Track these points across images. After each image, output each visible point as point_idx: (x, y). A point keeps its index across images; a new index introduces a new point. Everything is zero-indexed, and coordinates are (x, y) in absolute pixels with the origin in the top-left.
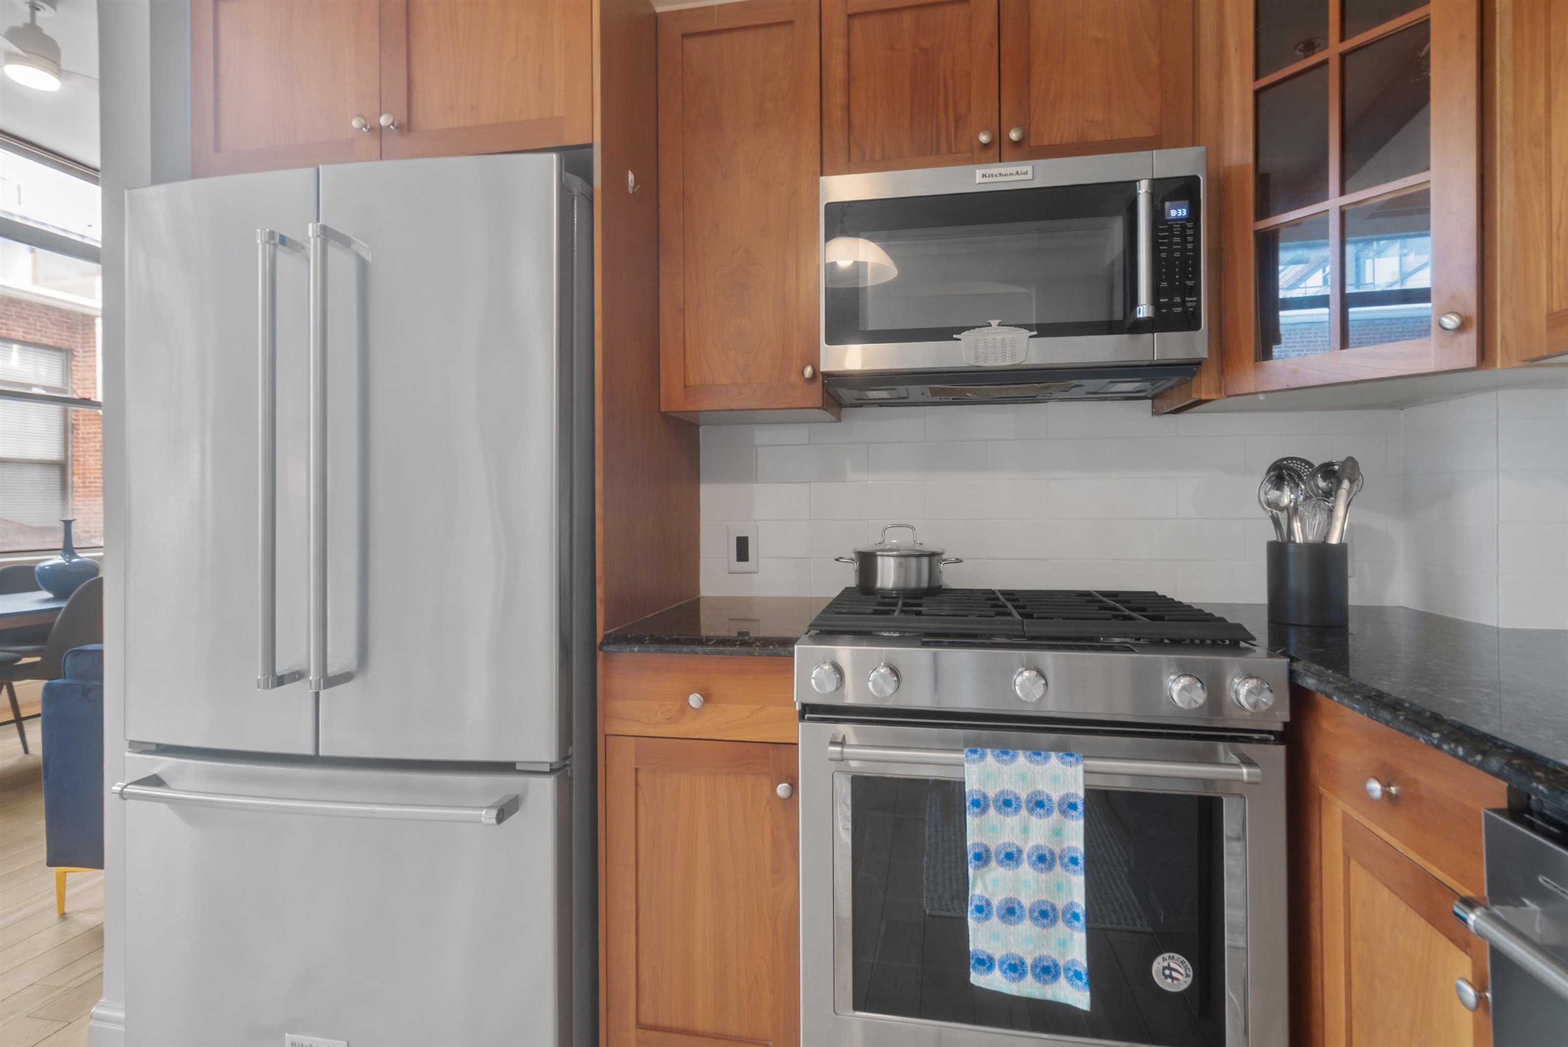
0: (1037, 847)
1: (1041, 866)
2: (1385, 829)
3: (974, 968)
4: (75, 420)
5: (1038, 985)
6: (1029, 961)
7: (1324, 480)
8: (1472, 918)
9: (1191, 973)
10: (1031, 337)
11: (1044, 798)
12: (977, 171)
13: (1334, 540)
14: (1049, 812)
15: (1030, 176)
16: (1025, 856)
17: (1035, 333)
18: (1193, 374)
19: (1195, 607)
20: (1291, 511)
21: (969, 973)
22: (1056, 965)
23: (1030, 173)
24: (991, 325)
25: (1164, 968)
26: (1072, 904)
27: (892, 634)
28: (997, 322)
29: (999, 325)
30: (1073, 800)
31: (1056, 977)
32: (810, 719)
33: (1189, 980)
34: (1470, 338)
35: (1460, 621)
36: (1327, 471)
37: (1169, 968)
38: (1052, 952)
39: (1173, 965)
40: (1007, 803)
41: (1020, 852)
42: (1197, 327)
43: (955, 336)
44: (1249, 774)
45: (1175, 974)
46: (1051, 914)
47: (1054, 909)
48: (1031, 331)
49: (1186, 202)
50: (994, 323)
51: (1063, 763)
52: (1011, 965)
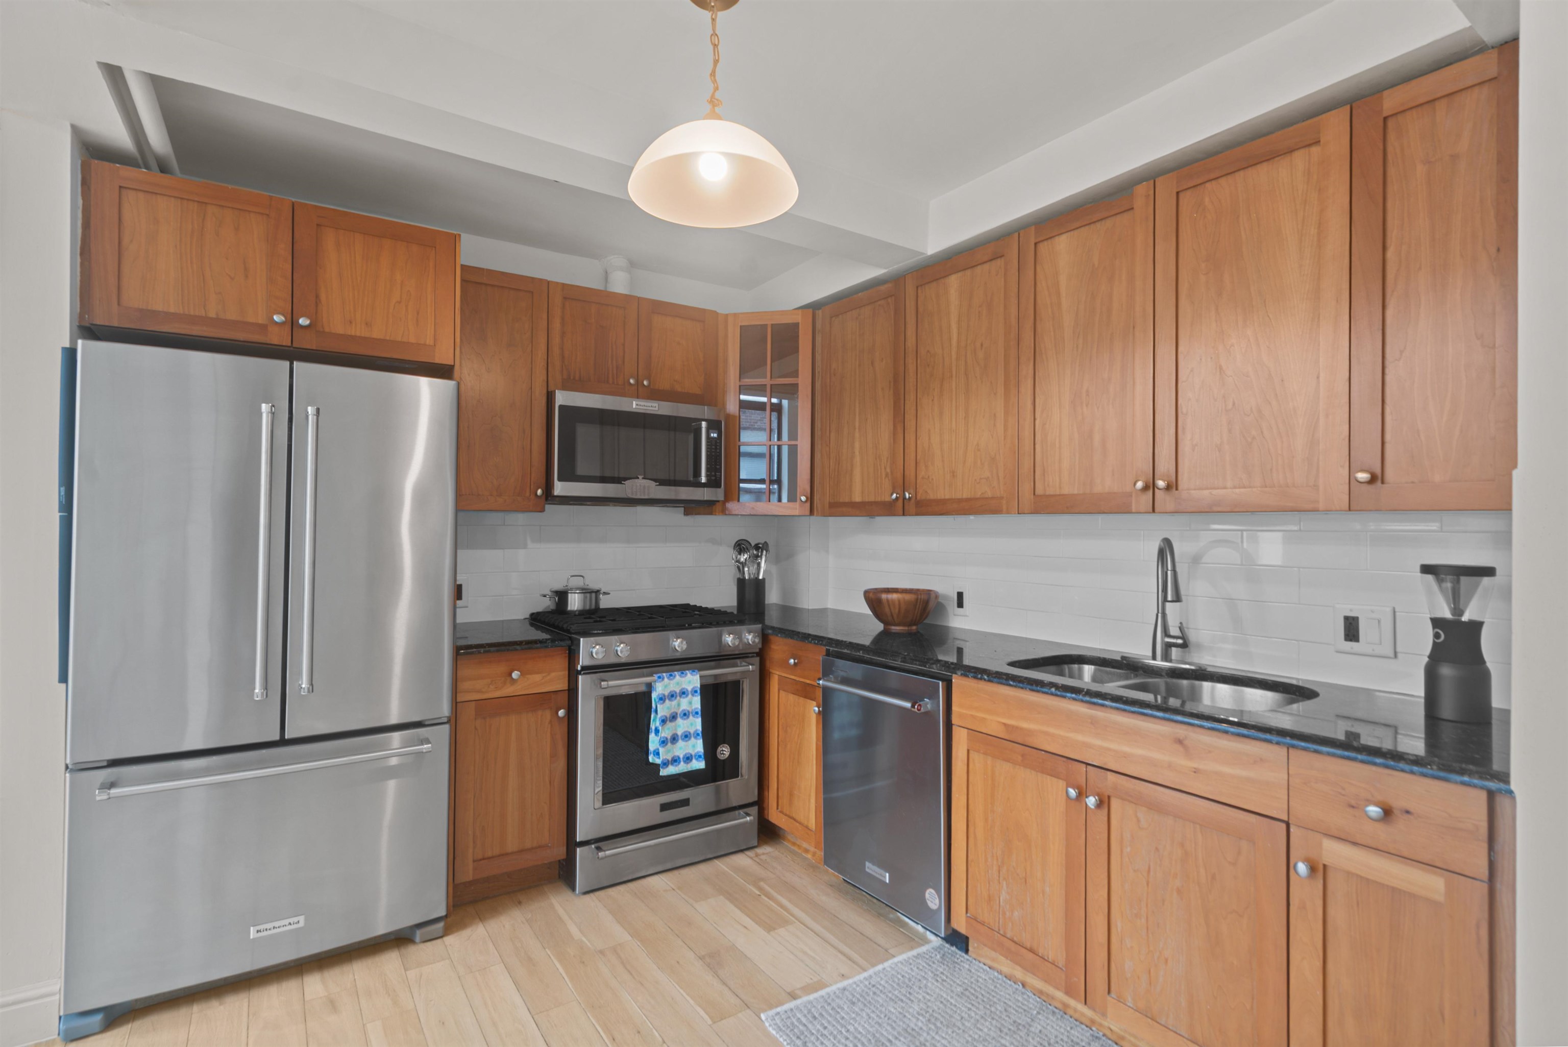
0: (683, 710)
1: (685, 717)
2: (792, 675)
3: (662, 768)
5: (685, 765)
6: (681, 756)
7: (756, 551)
8: (821, 682)
9: (729, 750)
10: (656, 485)
11: (685, 690)
12: (634, 402)
13: (761, 577)
14: (687, 696)
15: (657, 409)
16: (678, 715)
17: (658, 484)
18: (714, 504)
19: (716, 609)
20: (744, 564)
21: (660, 770)
22: (691, 755)
23: (657, 407)
24: (638, 478)
25: (721, 751)
26: (696, 730)
27: (599, 632)
28: (643, 476)
29: (643, 478)
30: (696, 689)
31: (691, 760)
32: (584, 674)
33: (729, 753)
34: (808, 504)
35: (797, 608)
36: (757, 547)
37: (723, 750)
38: (691, 751)
39: (724, 749)
40: (672, 696)
41: (677, 714)
42: (720, 487)
43: (623, 482)
44: (752, 668)
45: (724, 752)
46: (689, 736)
47: (690, 733)
48: (656, 482)
49: (717, 431)
50: (640, 477)
51: (692, 675)
52: (675, 761)
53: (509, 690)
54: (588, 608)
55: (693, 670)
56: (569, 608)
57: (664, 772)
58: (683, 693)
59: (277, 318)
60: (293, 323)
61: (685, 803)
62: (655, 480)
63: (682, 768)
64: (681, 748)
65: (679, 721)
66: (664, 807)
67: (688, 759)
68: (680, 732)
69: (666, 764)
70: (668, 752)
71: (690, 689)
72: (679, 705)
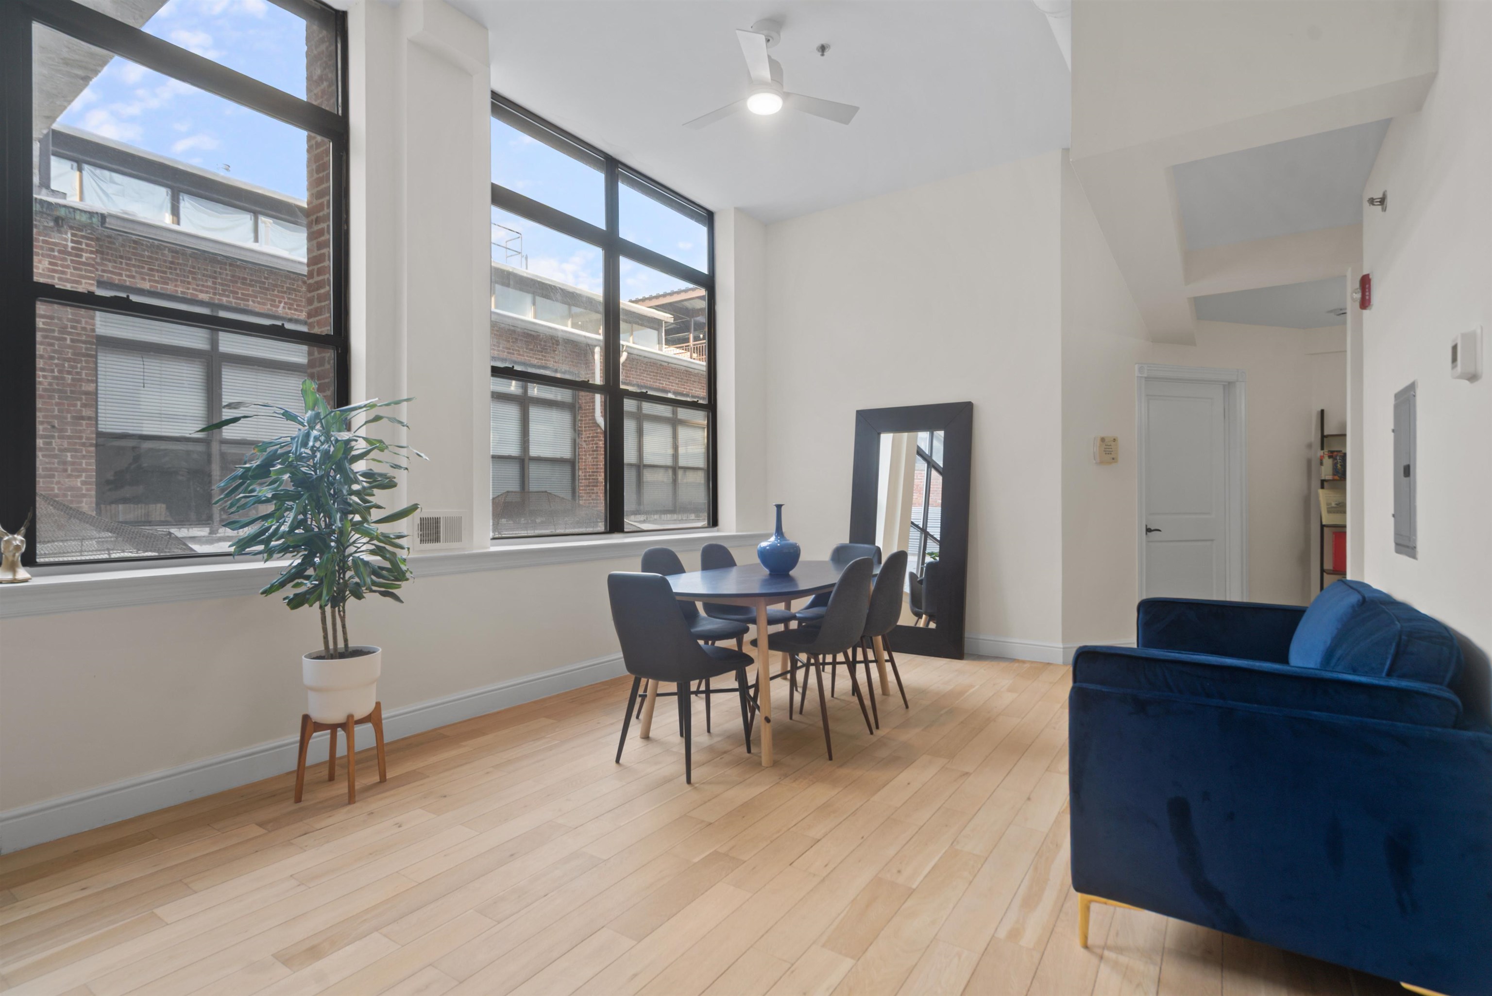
4: (580, 427)
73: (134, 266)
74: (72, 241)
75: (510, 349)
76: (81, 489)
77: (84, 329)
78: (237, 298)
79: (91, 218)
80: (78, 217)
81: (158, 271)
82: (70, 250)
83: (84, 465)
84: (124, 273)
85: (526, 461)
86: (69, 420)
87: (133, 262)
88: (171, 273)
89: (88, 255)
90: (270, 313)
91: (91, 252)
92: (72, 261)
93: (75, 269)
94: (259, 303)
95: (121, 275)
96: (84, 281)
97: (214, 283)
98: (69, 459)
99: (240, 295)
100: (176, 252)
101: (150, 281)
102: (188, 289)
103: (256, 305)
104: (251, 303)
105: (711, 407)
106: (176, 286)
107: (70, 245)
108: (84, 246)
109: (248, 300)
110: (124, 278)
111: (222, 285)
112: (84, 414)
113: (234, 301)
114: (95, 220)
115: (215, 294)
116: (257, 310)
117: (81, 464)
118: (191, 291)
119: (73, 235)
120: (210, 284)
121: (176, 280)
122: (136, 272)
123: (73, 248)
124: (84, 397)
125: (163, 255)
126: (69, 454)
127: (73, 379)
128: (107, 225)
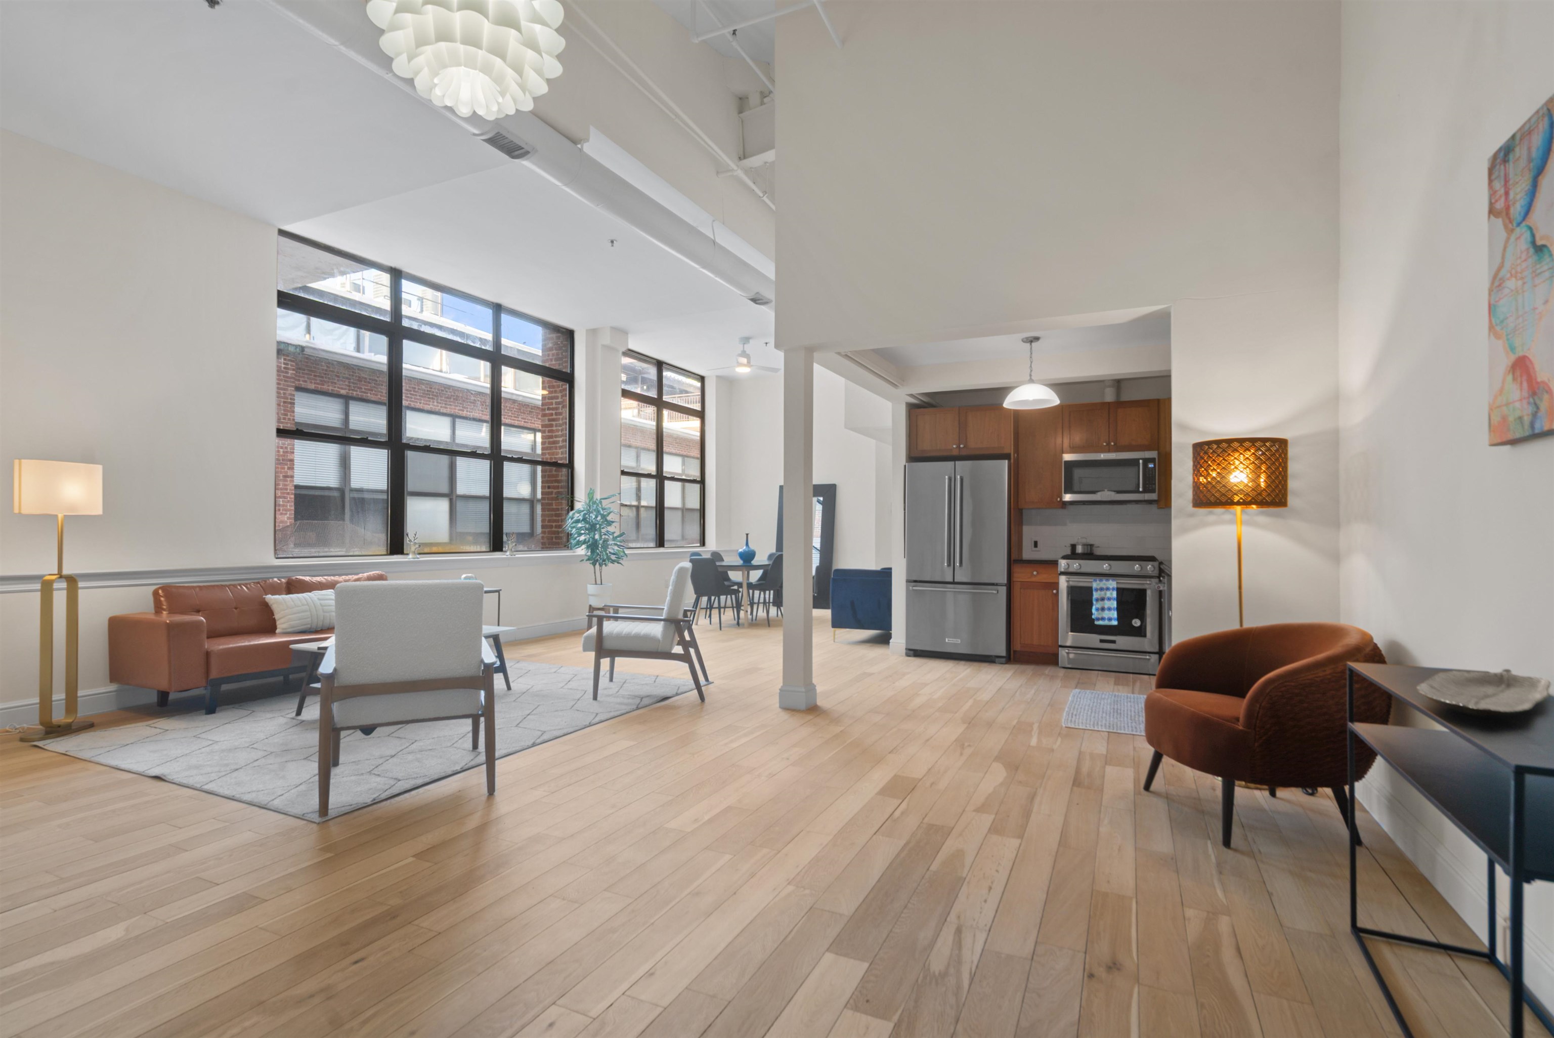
1: (1109, 600)
5: (1109, 622)
6: (1105, 619)
9: (1139, 622)
12: (1102, 455)
14: (1109, 591)
15: (1115, 457)
16: (1104, 599)
17: (1117, 492)
18: (1153, 504)
25: (1135, 622)
26: (1114, 607)
27: (1079, 559)
28: (1106, 490)
30: (1114, 589)
31: (1111, 621)
32: (1061, 575)
33: (1139, 624)
38: (1111, 616)
39: (1137, 621)
40: (1101, 590)
42: (1155, 492)
43: (1095, 493)
44: (1150, 584)
45: (1137, 623)
47: (1111, 608)
49: (1153, 464)
51: (1112, 582)
52: (1103, 619)
53: (1033, 579)
54: (1086, 552)
55: (1113, 580)
56: (1077, 552)
57: (1097, 623)
58: (1108, 589)
59: (954, 446)
60: (959, 447)
61: (1114, 642)
62: (1114, 491)
63: (1106, 623)
64: (1106, 614)
65: (1106, 602)
66: (1102, 641)
67: (1110, 619)
68: (1106, 606)
69: (1098, 619)
70: (1099, 614)
71: (1111, 587)
72: (1106, 594)
73: (307, 374)
74: (284, 364)
75: (525, 419)
76: (287, 522)
77: (289, 419)
78: (362, 392)
79: (296, 349)
80: (290, 349)
81: (319, 376)
82: (282, 369)
83: (288, 507)
84: (301, 379)
85: (535, 502)
86: (281, 478)
87: (306, 372)
88: (326, 377)
89: (292, 372)
90: (380, 401)
91: (293, 370)
92: (284, 376)
93: (285, 381)
94: (374, 394)
95: (299, 381)
96: (289, 388)
97: (349, 382)
98: (281, 503)
99: (363, 390)
100: (329, 363)
101: (315, 383)
102: (335, 387)
103: (372, 396)
104: (369, 395)
105: (702, 482)
106: (328, 386)
107: (283, 366)
108: (289, 366)
109: (367, 393)
110: (301, 382)
111: (353, 383)
112: (289, 474)
113: (360, 394)
114: (298, 350)
115: (349, 390)
116: (372, 399)
117: (287, 506)
118: (336, 389)
119: (285, 359)
120: (347, 383)
121: (328, 382)
122: (308, 378)
123: (284, 368)
124: (289, 463)
125: (322, 366)
126: (281, 500)
127: (283, 452)
128: (305, 353)
